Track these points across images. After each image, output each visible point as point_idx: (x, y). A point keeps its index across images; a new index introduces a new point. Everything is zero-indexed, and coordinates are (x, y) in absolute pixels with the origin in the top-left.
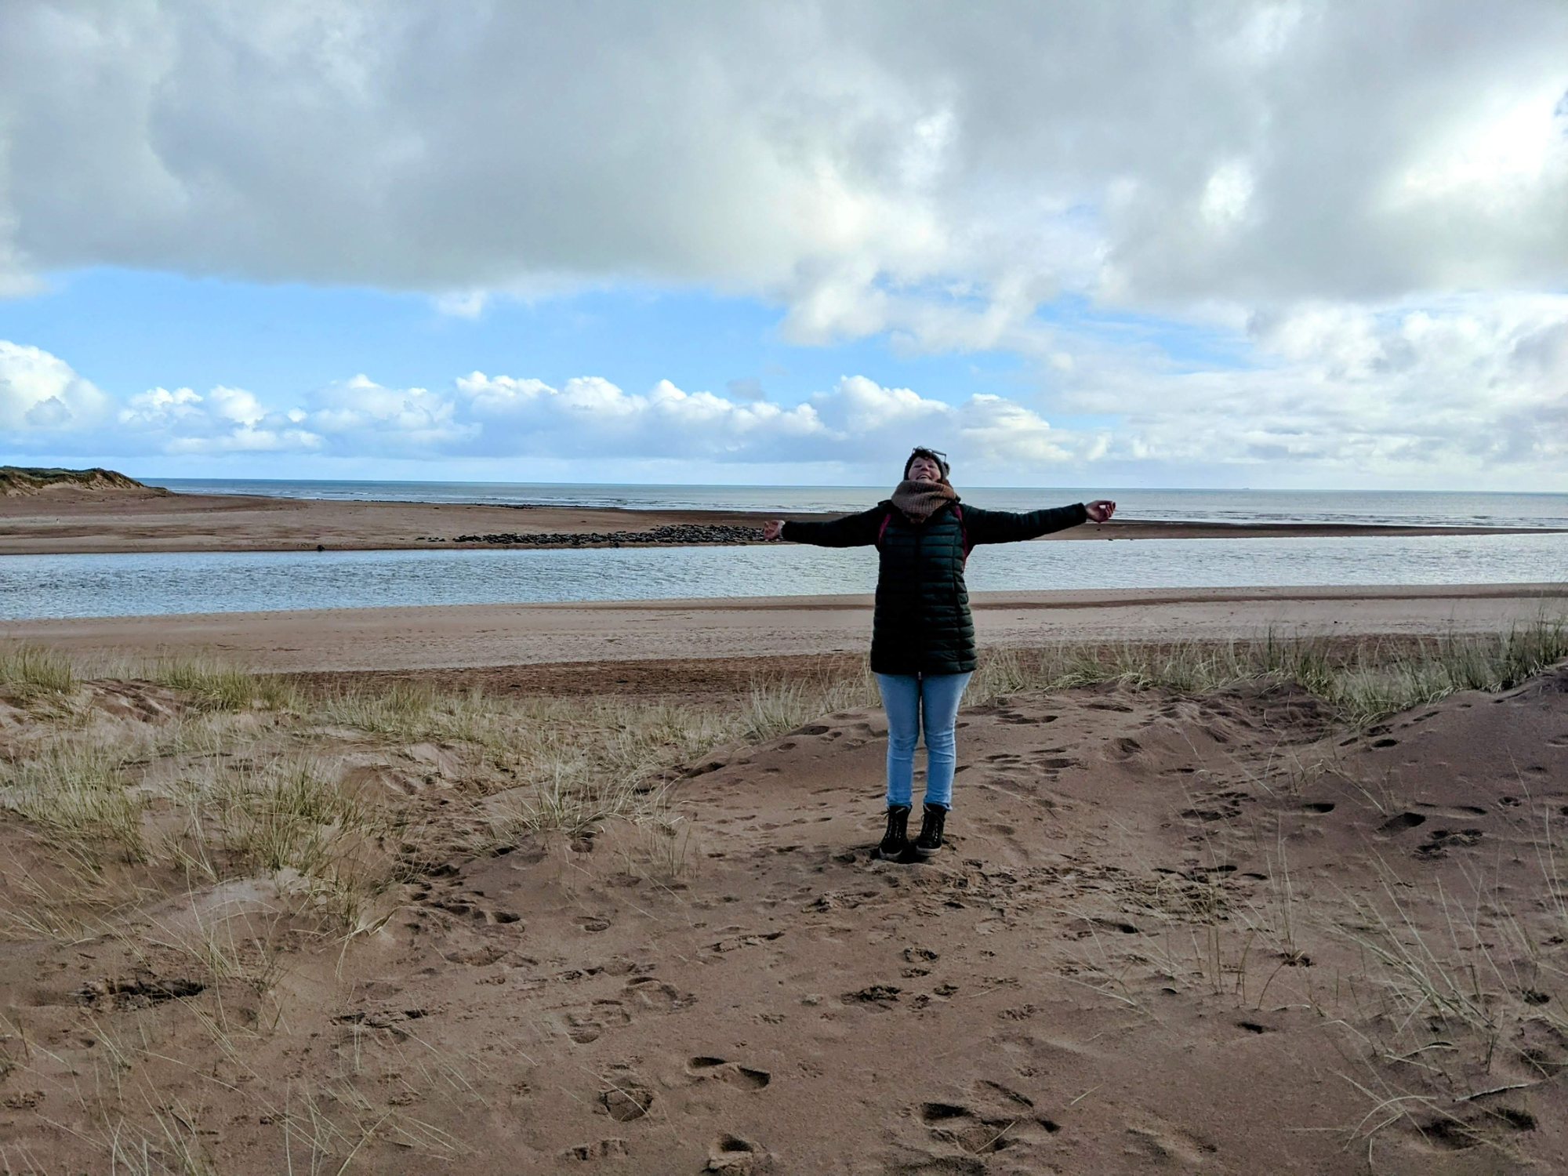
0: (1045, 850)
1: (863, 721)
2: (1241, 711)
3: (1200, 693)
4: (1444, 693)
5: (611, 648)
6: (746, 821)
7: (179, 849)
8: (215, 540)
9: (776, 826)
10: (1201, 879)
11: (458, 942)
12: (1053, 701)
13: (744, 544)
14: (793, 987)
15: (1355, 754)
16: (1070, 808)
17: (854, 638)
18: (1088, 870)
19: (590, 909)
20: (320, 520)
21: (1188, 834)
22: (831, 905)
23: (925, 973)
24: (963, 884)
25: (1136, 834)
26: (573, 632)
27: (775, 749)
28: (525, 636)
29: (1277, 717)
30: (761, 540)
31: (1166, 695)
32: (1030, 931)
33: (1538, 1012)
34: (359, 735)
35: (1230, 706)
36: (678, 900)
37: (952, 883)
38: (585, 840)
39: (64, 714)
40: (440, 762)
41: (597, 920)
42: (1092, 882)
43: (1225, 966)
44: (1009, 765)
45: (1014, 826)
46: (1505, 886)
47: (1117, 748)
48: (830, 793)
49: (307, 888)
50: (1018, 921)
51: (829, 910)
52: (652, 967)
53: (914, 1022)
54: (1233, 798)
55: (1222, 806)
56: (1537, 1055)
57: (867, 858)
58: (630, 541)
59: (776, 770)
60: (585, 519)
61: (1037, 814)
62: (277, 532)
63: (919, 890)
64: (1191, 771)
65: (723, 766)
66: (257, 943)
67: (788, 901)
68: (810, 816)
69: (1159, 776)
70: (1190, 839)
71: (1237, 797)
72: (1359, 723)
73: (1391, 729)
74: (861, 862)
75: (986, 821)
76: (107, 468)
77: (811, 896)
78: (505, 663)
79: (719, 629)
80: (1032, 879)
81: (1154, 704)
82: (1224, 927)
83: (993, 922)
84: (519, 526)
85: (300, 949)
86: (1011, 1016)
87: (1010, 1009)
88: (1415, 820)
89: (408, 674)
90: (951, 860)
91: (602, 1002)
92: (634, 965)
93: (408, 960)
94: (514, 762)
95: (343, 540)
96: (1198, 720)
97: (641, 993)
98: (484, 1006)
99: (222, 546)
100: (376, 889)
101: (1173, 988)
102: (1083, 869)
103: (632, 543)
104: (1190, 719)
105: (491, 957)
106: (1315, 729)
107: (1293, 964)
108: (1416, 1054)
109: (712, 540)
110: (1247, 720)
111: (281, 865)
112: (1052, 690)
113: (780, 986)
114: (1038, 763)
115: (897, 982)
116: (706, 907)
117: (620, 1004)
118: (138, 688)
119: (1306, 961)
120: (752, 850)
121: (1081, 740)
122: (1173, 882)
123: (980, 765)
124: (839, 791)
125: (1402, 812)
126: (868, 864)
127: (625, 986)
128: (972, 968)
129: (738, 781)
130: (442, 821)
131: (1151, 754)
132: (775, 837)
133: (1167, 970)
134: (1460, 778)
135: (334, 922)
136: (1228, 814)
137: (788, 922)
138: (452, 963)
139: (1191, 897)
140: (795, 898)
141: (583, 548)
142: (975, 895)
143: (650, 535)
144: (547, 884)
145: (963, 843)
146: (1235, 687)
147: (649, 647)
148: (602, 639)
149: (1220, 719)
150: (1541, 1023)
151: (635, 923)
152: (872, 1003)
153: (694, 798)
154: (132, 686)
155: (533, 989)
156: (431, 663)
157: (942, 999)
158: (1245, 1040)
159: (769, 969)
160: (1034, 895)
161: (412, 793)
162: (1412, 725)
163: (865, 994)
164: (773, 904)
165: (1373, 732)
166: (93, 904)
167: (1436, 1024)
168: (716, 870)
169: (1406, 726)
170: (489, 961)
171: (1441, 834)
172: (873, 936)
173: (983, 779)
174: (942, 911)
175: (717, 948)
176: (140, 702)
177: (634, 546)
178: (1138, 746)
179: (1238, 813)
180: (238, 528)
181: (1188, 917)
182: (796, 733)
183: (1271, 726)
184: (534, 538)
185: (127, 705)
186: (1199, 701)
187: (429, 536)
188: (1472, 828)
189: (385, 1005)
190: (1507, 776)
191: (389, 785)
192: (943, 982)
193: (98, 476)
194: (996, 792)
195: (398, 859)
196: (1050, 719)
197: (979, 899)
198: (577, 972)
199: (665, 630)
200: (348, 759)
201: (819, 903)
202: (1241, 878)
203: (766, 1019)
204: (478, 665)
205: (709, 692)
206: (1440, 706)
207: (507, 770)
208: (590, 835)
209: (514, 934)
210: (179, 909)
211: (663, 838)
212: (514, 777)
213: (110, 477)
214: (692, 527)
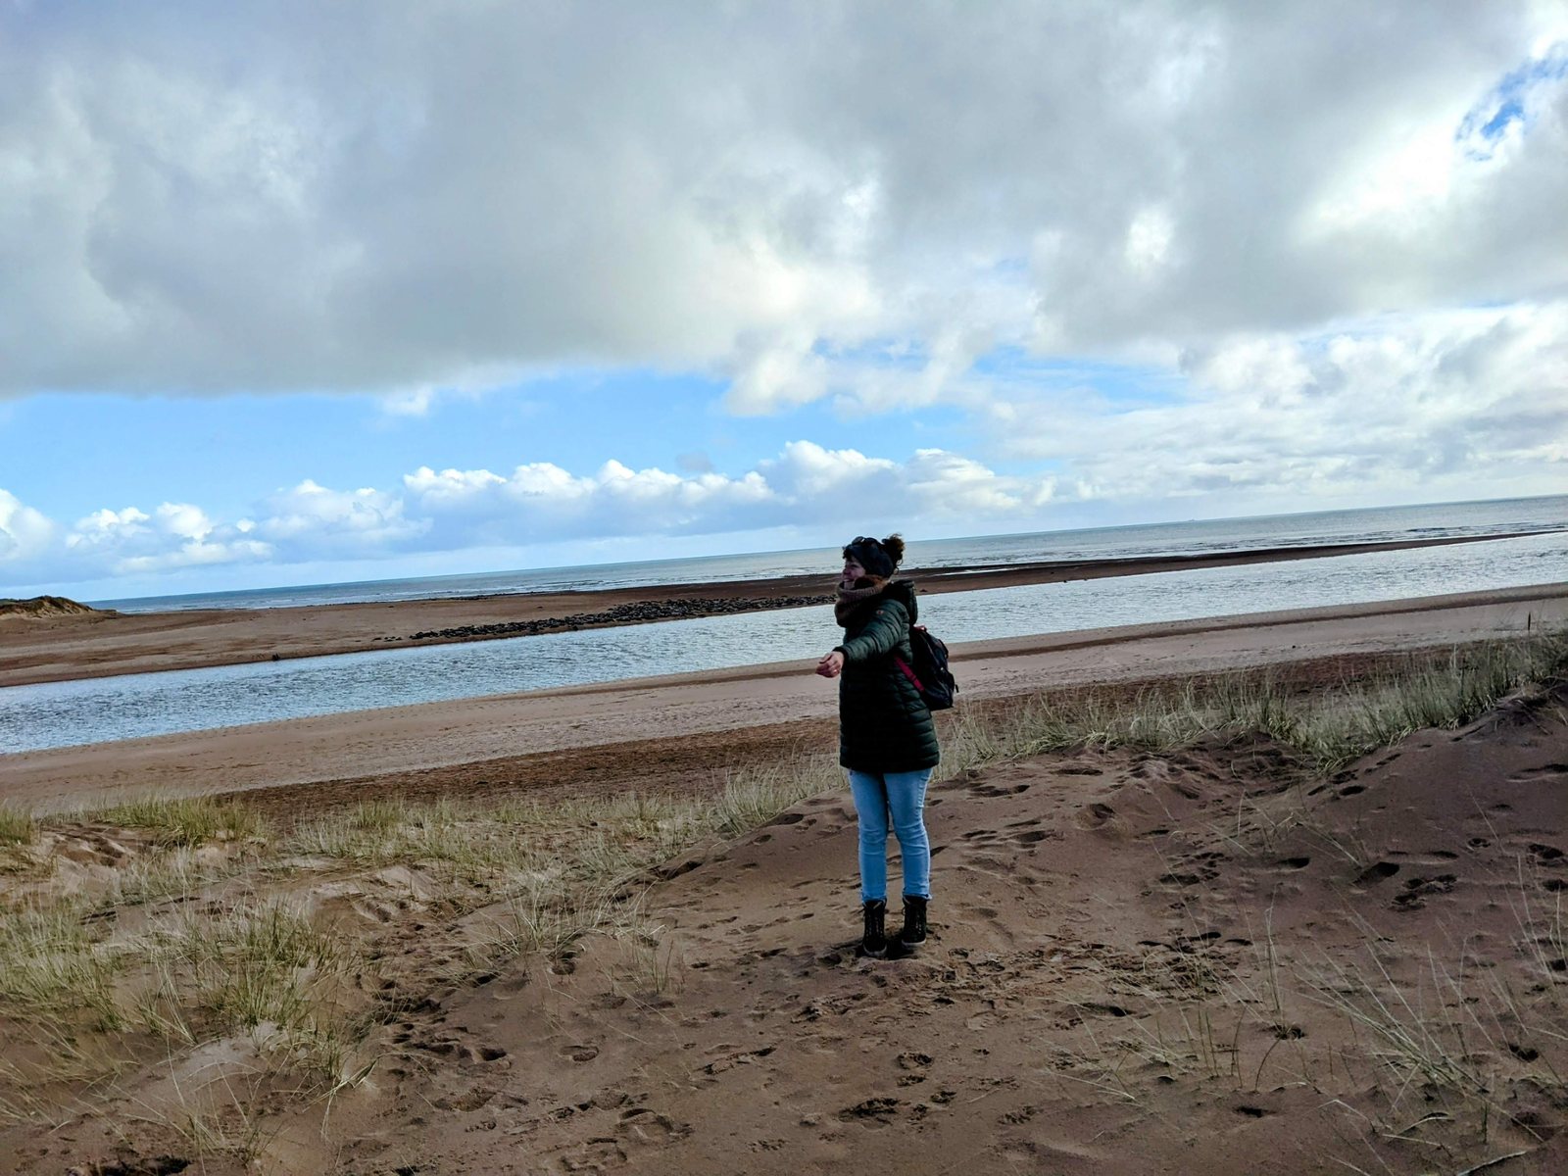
0: (1030, 931)
1: (836, 806)
2: (1208, 764)
3: (1166, 749)
4: (1404, 733)
5: (576, 734)
6: (727, 924)
7: (153, 1014)
8: (168, 659)
9: (759, 927)
10: (1186, 950)
11: (444, 1086)
12: (1023, 769)
13: (703, 616)
14: (789, 1107)
15: (1324, 803)
16: (1049, 883)
17: (821, 703)
18: (1074, 949)
19: (577, 1037)
20: (276, 629)
21: (1169, 901)
22: (820, 1013)
23: (920, 1080)
24: (950, 976)
25: (1116, 904)
26: (537, 721)
27: (752, 842)
28: (490, 730)
29: (1244, 767)
30: (720, 611)
31: (1134, 753)
32: (1022, 1023)
33: (1528, 1070)
34: (327, 864)
35: (1199, 760)
36: (665, 1019)
37: (940, 977)
38: (566, 961)
39: (25, 866)
40: (413, 884)
41: (584, 1048)
42: (1079, 963)
43: (1219, 1046)
44: (985, 843)
45: (994, 908)
46: (1485, 933)
47: (1090, 814)
48: (809, 885)
49: (286, 1042)
50: (1010, 1012)
51: (819, 1019)
52: (644, 1097)
53: (913, 1136)
54: (1209, 859)
55: (1199, 869)
56: (1530, 1119)
57: (852, 956)
58: (589, 623)
59: (754, 865)
60: (541, 604)
61: (1017, 893)
62: (229, 645)
63: (907, 988)
64: (1165, 832)
65: (700, 865)
66: (239, 1107)
67: (776, 1012)
68: (792, 913)
69: (1135, 841)
70: (1172, 907)
71: (1214, 857)
72: (1325, 770)
73: (1356, 775)
74: (847, 961)
75: (969, 905)
76: (54, 595)
77: (799, 1004)
78: (471, 760)
79: (685, 706)
80: (1019, 964)
81: (1122, 765)
82: (1212, 1002)
83: (984, 1016)
84: (476, 618)
85: (284, 1111)
86: (1010, 1120)
87: (1009, 1113)
88: (1389, 870)
89: (373, 780)
90: (937, 952)
91: (597, 1141)
92: (626, 1096)
93: (395, 1110)
94: (488, 876)
95: (299, 647)
96: (1168, 777)
97: (636, 1127)
98: (477, 1157)
99: (178, 663)
100: (359, 1035)
101: (1169, 1076)
102: (1069, 948)
103: (591, 625)
104: (1159, 778)
105: (479, 1100)
106: (1283, 777)
107: (1284, 1037)
108: (1414, 1128)
109: (671, 615)
110: (1215, 773)
111: (258, 1020)
112: (1021, 757)
113: (776, 1107)
114: (1014, 837)
115: (894, 1092)
116: (694, 1025)
117: (615, 1142)
118: (99, 830)
119: (1298, 1033)
120: (735, 956)
121: (1054, 810)
122: (1158, 956)
123: (957, 845)
124: (818, 883)
125: (1376, 863)
126: (854, 963)
127: (619, 1121)
128: (968, 1068)
129: (716, 880)
130: (419, 950)
131: (1124, 818)
132: (758, 940)
133: (1160, 1057)
134: (1428, 823)
135: (316, 1076)
136: (1207, 876)
137: (779, 1035)
138: (440, 1111)
139: (1178, 970)
140: (785, 1007)
141: (542, 634)
142: (964, 988)
143: (608, 615)
144: (530, 1013)
145: (947, 931)
146: (1201, 740)
147: (617, 730)
148: (567, 726)
149: (1189, 775)
150: (1532, 1085)
151: (622, 1049)
152: (872, 1119)
153: (673, 902)
154: (93, 829)
155: (526, 1132)
156: (395, 766)
157: (940, 1107)
158: (1244, 1127)
159: (763, 1089)
160: (1022, 983)
161: (386, 919)
162: (1376, 769)
163: (862, 1110)
164: (762, 1016)
165: (1339, 779)
166: (70, 1081)
167: (1431, 1093)
168: (701, 982)
169: (1369, 771)
170: (478, 1104)
171: (1415, 883)
172: (865, 1044)
173: (962, 860)
174: (931, 1009)
175: (709, 1070)
176: (102, 846)
177: (592, 628)
178: (1111, 811)
179: (1216, 874)
180: (193, 644)
181: (1176, 994)
182: (769, 824)
183: (1239, 777)
184: (492, 628)
185: (89, 850)
186: (1166, 757)
187: (385, 636)
188: (1445, 874)
189: (374, 1164)
190: (1473, 817)
191: (362, 914)
192: (939, 1088)
193: (46, 604)
194: (975, 872)
195: (377, 997)
196: (1022, 789)
197: (968, 991)
198: (569, 1109)
199: (631, 712)
200: (319, 891)
201: (808, 1011)
202: (1226, 944)
203: (765, 1146)
204: (443, 765)
205: (679, 771)
206: (1400, 747)
207: (481, 886)
208: (570, 955)
209: (501, 1071)
210: (158, 1079)
211: (645, 950)
212: (488, 892)
213: (58, 603)
214: (650, 604)
